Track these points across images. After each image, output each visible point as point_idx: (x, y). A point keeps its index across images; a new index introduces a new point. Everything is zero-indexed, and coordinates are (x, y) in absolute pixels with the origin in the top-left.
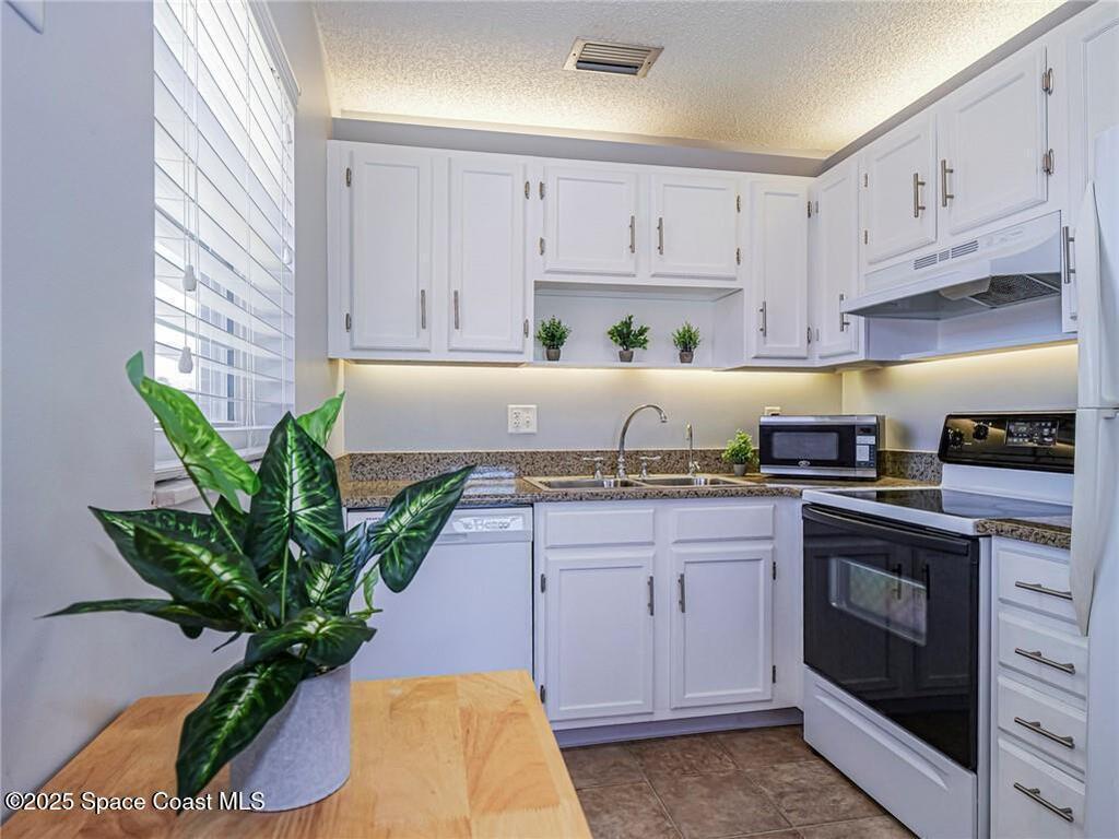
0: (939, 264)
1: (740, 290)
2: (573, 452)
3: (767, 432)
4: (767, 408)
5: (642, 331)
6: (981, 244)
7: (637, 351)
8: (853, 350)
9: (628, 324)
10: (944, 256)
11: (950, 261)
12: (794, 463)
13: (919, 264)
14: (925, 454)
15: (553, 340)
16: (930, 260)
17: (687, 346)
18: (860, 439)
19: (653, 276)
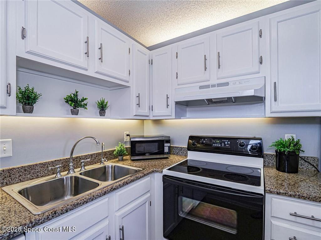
0: (211, 89)
1: (129, 87)
2: (40, 164)
3: (133, 143)
4: (125, 132)
5: (83, 100)
6: (231, 84)
7: (81, 110)
8: (170, 115)
9: (76, 95)
10: (213, 86)
11: (216, 88)
12: (144, 154)
13: (201, 87)
14: (179, 147)
15: (29, 100)
16: (207, 87)
17: (102, 108)
18: (166, 145)
19: (96, 72)
